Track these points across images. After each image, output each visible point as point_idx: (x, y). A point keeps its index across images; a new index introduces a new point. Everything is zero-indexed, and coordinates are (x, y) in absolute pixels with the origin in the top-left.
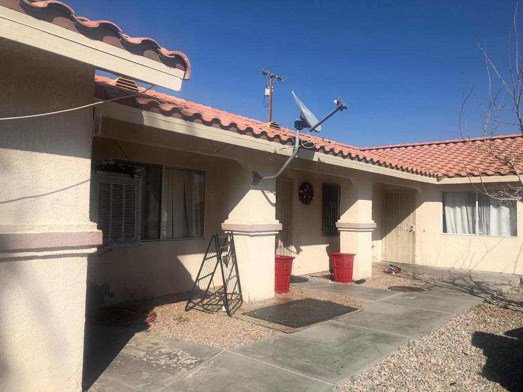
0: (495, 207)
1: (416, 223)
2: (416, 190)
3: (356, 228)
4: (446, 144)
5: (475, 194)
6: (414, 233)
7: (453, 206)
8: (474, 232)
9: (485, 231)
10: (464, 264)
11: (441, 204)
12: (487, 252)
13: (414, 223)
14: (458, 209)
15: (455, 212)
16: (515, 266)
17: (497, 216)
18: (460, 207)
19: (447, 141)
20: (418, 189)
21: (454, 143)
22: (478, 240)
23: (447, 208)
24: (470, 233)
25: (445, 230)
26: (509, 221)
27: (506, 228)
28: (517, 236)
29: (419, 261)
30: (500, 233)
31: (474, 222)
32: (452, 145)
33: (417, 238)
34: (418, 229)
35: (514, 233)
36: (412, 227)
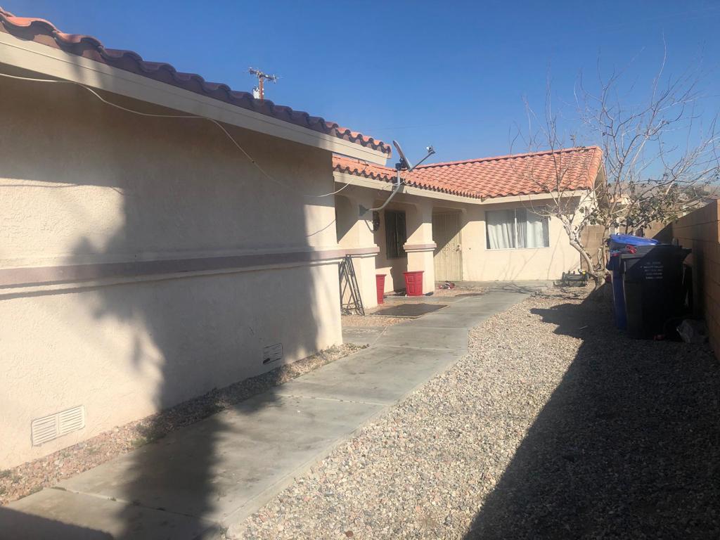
0: (531, 223)
1: (463, 242)
2: (461, 211)
3: (421, 249)
4: (480, 162)
5: (513, 212)
6: (461, 252)
7: (495, 224)
8: (514, 247)
9: (523, 245)
10: (506, 275)
11: (484, 223)
12: (526, 263)
13: (460, 243)
14: (499, 227)
15: (496, 230)
16: (548, 273)
17: (533, 229)
18: (501, 224)
19: (481, 160)
20: (464, 209)
21: (488, 161)
22: (518, 252)
23: (489, 226)
24: (510, 247)
25: (489, 247)
26: (542, 234)
27: (540, 240)
28: (548, 246)
29: (466, 278)
30: (535, 245)
31: (513, 237)
32: (486, 163)
33: (464, 256)
34: (464, 247)
35: (547, 244)
36: (459, 246)
